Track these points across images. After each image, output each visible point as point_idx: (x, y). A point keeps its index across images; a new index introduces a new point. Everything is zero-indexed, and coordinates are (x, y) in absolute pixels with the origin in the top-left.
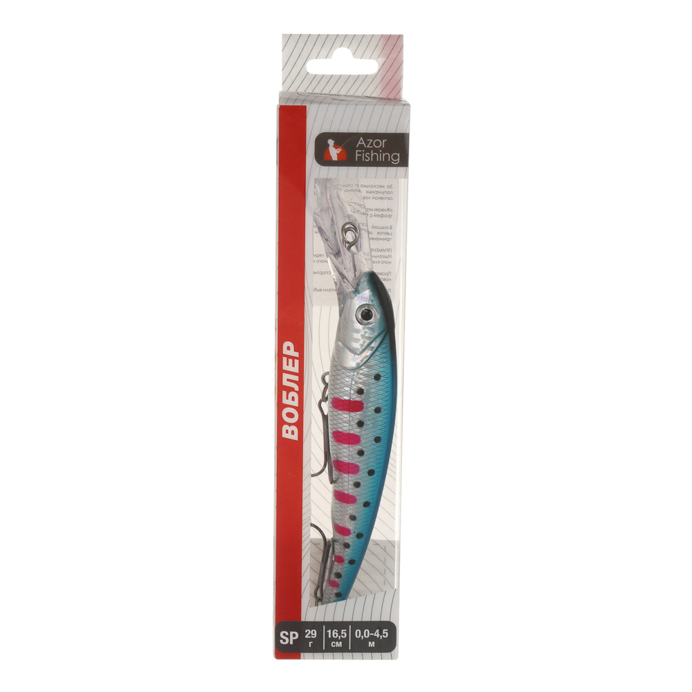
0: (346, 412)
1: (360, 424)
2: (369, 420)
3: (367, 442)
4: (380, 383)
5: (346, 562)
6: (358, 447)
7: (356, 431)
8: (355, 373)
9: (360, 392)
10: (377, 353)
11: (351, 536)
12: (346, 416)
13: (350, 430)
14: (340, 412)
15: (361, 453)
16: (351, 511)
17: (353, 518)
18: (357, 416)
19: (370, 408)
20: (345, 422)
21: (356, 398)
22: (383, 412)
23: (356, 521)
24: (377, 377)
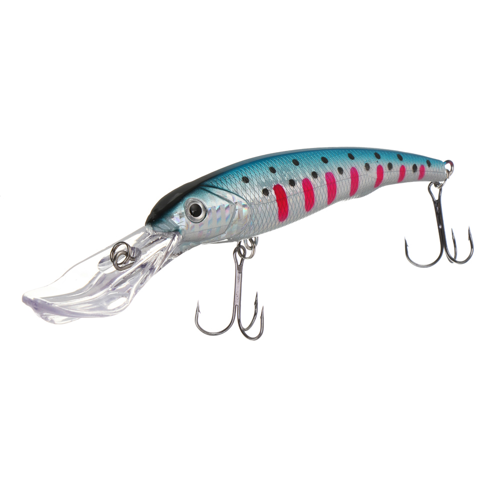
0: (288, 202)
1: (292, 183)
2: (285, 176)
3: (301, 174)
4: (249, 176)
5: (402, 163)
6: (311, 179)
7: (299, 186)
9: (266, 192)
10: (225, 188)
11: (382, 165)
12: (291, 201)
13: (301, 193)
15: (315, 175)
16: (363, 170)
17: (367, 167)
18: (288, 189)
19: (277, 178)
21: (272, 193)
22: (271, 165)
23: (369, 163)
24: (246, 180)
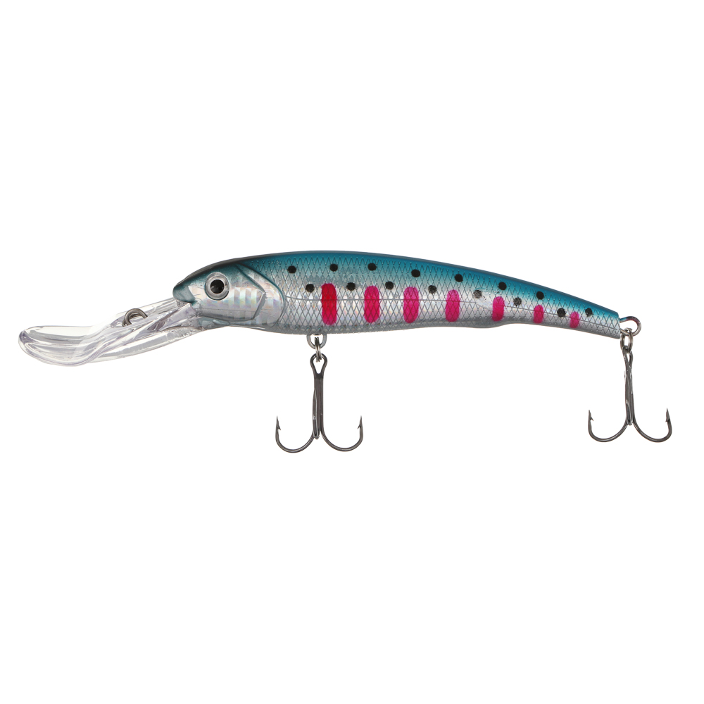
0: (338, 306)
1: (351, 286)
2: (346, 276)
3: (376, 279)
4: (299, 267)
5: (540, 302)
6: (382, 290)
7: (360, 293)
8: (288, 295)
9: (310, 288)
11: (504, 297)
13: (360, 299)
14: (339, 312)
15: (390, 285)
16: (470, 297)
17: (478, 294)
18: (341, 292)
19: (332, 277)
20: (351, 306)
21: (318, 292)
22: (336, 262)
23: (482, 290)
24: (292, 269)
